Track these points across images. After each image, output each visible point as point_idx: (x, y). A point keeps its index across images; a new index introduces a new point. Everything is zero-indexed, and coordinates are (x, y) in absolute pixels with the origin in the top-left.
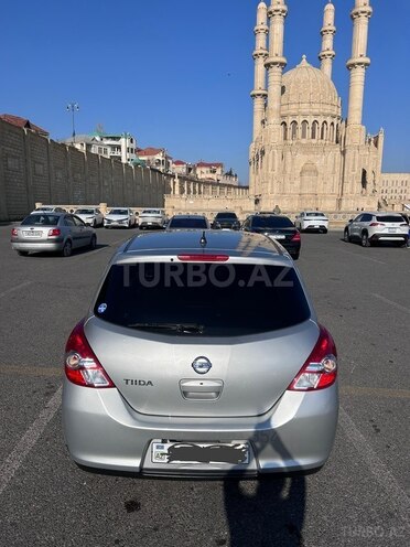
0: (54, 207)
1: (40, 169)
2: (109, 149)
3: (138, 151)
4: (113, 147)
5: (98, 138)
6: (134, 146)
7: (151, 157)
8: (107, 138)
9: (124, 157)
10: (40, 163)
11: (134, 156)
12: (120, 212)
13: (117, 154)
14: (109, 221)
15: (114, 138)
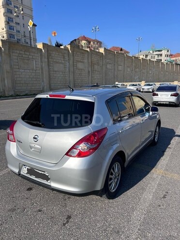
0: (121, 84)
1: (120, 68)
2: (156, 56)
3: (171, 55)
4: (158, 55)
5: (151, 52)
6: (169, 53)
7: (177, 58)
8: (156, 51)
9: (164, 59)
10: (120, 65)
11: (168, 58)
12: (149, 85)
13: (160, 58)
14: (143, 89)
15: (159, 51)
